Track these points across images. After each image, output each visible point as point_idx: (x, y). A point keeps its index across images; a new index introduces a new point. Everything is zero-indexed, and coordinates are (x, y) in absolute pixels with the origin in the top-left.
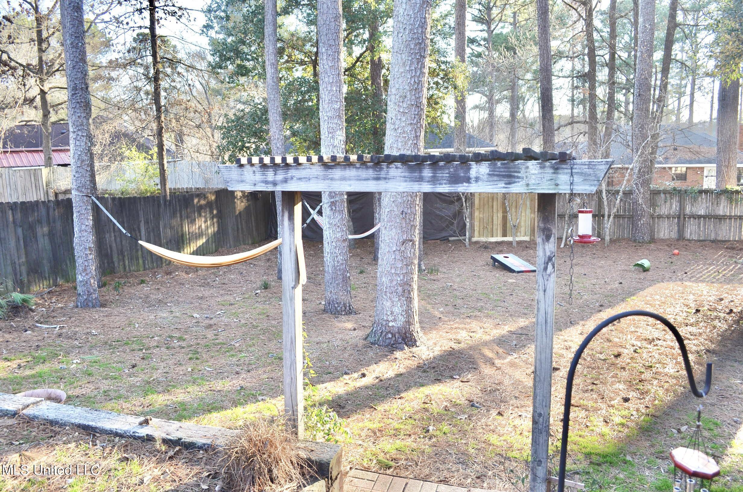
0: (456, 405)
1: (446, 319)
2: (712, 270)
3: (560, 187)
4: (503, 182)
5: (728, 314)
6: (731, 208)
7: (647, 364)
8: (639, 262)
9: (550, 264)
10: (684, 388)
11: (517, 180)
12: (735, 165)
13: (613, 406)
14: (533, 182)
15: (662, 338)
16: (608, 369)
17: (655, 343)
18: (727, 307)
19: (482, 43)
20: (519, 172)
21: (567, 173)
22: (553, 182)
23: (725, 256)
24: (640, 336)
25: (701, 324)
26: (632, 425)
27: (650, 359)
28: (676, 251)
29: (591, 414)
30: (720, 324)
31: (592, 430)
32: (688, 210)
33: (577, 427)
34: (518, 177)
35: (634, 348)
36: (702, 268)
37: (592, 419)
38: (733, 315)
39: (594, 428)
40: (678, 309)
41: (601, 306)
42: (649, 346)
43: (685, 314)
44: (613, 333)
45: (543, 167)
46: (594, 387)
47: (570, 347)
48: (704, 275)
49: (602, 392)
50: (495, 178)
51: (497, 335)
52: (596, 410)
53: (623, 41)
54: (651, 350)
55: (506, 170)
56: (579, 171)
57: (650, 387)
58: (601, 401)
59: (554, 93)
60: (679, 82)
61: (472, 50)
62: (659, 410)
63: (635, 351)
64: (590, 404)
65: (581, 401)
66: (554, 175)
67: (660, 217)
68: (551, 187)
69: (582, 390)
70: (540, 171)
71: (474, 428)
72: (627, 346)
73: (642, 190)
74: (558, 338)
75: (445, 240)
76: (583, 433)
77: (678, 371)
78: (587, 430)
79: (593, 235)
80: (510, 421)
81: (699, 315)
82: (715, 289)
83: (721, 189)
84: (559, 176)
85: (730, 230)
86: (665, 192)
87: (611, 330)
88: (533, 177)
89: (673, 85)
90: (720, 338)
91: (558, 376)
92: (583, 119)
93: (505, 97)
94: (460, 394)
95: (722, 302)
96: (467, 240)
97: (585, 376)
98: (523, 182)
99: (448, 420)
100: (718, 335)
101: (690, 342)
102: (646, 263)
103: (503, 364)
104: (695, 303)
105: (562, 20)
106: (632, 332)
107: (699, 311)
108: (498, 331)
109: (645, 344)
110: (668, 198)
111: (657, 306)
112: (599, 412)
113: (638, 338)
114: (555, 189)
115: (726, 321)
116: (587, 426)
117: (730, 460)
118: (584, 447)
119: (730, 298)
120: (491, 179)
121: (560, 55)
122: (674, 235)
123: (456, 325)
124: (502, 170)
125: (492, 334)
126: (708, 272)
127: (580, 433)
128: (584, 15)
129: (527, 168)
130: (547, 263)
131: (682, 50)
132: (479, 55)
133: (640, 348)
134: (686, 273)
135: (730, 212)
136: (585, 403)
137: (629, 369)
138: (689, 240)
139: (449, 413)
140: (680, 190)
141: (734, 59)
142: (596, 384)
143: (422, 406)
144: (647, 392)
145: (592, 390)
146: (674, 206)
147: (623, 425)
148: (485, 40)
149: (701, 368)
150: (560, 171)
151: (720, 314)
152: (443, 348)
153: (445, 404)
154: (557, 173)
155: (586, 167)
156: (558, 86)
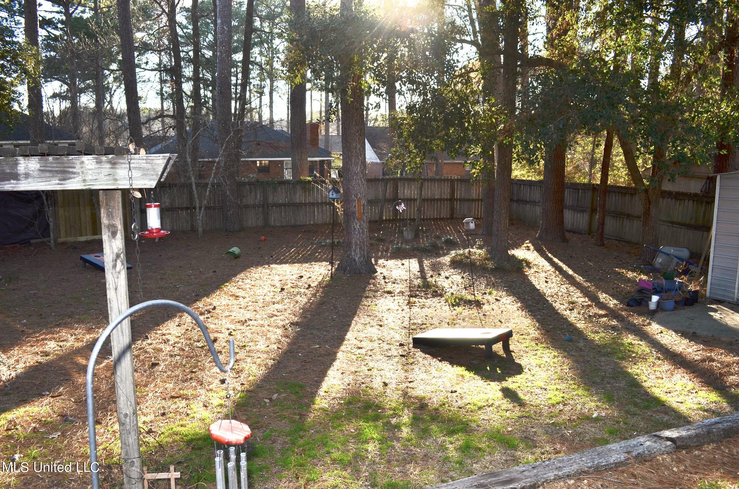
0: (45, 424)
1: (31, 331)
2: (293, 252)
3: (119, 182)
4: (57, 178)
5: (307, 289)
6: (305, 196)
7: (241, 344)
8: (231, 251)
9: (118, 261)
10: (274, 360)
11: (73, 176)
12: (307, 159)
13: (211, 390)
14: (91, 177)
15: (254, 319)
16: (205, 355)
17: (247, 324)
18: (306, 283)
19: (60, 26)
20: (74, 168)
21: (125, 168)
22: (111, 177)
23: (303, 239)
24: (233, 320)
25: (286, 301)
26: (228, 403)
27: (243, 340)
28: (263, 237)
29: (191, 402)
30: (301, 299)
31: (193, 417)
32: (270, 200)
33: (178, 417)
34: (74, 173)
35: (229, 331)
36: (285, 250)
37: (192, 406)
38: (311, 289)
39: (195, 415)
40: (266, 290)
41: (197, 296)
42: (242, 327)
43: (272, 294)
44: (209, 320)
45: (99, 162)
46: (193, 375)
47: (168, 340)
48: (287, 257)
49: (201, 378)
50: (48, 174)
51: (91, 340)
52: (195, 397)
53: (207, 40)
54: (244, 331)
55: (59, 165)
56: (137, 166)
57: (244, 365)
58: (200, 387)
59: (139, 86)
60: (259, 83)
61: (48, 32)
62: (253, 385)
63: (230, 334)
64: (190, 392)
65: (181, 392)
66: (112, 170)
67: (247, 207)
68: (110, 182)
69: (181, 380)
70: (97, 166)
71: (70, 444)
72: (223, 331)
73: (228, 183)
74: (156, 333)
75: (26, 243)
76: (184, 422)
77: (268, 346)
78: (188, 418)
79: (162, 228)
80: (109, 428)
81: (284, 293)
82: (297, 269)
83: (296, 179)
84: (118, 171)
85: (306, 215)
86: (250, 184)
87: (207, 318)
88: (90, 172)
89: (254, 85)
90: (301, 311)
91: (157, 371)
92: (172, 114)
93: (88, 87)
94: (50, 411)
95: (302, 279)
96: (52, 242)
97: (184, 366)
98: (79, 178)
99: (37, 443)
100: (300, 309)
101: (277, 318)
102: (235, 250)
103: (99, 369)
104: (280, 282)
105: (145, 12)
106: (226, 317)
107: (284, 289)
108: (91, 336)
109: (239, 326)
110: (253, 189)
111: (248, 289)
112: (199, 398)
113: (232, 322)
114: (114, 184)
115: (306, 295)
116: (188, 415)
117: (313, 415)
118: (186, 436)
119: (308, 275)
120: (43, 175)
121: (146, 47)
122: (260, 223)
123: (43, 337)
124: (55, 165)
125: (85, 340)
126: (289, 254)
127: (181, 423)
128: (167, 10)
129: (83, 162)
130: (116, 261)
131: (261, 54)
132: (56, 39)
133: (234, 330)
134: (272, 257)
135: (305, 200)
136: (185, 392)
137: (225, 352)
138: (273, 227)
139: (39, 435)
140: (263, 182)
141: (297, 66)
142: (195, 372)
143: (5, 434)
144: (242, 371)
145: (191, 379)
146: (258, 196)
147: (221, 406)
148: (62, 22)
149: (287, 340)
150: (117, 166)
151: (300, 290)
152: (28, 364)
153: (33, 425)
154: (115, 168)
155: (144, 161)
156: (145, 78)
